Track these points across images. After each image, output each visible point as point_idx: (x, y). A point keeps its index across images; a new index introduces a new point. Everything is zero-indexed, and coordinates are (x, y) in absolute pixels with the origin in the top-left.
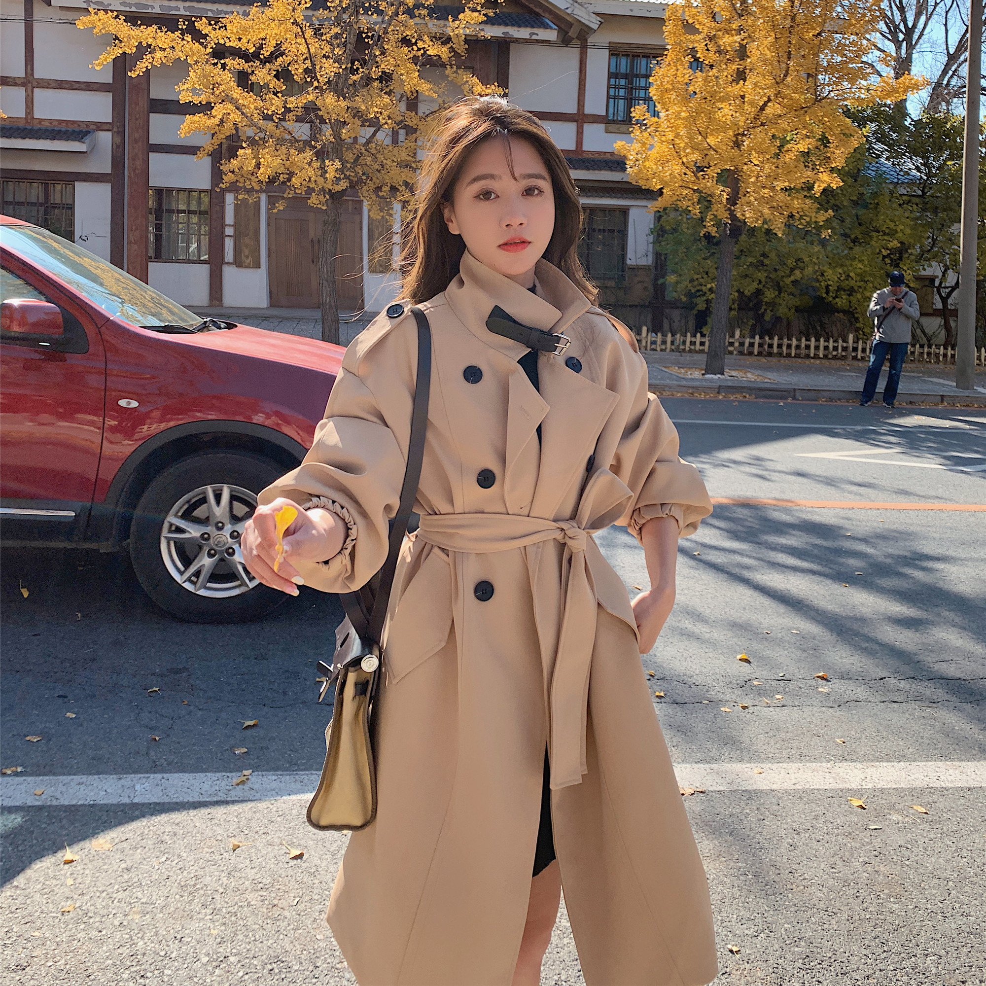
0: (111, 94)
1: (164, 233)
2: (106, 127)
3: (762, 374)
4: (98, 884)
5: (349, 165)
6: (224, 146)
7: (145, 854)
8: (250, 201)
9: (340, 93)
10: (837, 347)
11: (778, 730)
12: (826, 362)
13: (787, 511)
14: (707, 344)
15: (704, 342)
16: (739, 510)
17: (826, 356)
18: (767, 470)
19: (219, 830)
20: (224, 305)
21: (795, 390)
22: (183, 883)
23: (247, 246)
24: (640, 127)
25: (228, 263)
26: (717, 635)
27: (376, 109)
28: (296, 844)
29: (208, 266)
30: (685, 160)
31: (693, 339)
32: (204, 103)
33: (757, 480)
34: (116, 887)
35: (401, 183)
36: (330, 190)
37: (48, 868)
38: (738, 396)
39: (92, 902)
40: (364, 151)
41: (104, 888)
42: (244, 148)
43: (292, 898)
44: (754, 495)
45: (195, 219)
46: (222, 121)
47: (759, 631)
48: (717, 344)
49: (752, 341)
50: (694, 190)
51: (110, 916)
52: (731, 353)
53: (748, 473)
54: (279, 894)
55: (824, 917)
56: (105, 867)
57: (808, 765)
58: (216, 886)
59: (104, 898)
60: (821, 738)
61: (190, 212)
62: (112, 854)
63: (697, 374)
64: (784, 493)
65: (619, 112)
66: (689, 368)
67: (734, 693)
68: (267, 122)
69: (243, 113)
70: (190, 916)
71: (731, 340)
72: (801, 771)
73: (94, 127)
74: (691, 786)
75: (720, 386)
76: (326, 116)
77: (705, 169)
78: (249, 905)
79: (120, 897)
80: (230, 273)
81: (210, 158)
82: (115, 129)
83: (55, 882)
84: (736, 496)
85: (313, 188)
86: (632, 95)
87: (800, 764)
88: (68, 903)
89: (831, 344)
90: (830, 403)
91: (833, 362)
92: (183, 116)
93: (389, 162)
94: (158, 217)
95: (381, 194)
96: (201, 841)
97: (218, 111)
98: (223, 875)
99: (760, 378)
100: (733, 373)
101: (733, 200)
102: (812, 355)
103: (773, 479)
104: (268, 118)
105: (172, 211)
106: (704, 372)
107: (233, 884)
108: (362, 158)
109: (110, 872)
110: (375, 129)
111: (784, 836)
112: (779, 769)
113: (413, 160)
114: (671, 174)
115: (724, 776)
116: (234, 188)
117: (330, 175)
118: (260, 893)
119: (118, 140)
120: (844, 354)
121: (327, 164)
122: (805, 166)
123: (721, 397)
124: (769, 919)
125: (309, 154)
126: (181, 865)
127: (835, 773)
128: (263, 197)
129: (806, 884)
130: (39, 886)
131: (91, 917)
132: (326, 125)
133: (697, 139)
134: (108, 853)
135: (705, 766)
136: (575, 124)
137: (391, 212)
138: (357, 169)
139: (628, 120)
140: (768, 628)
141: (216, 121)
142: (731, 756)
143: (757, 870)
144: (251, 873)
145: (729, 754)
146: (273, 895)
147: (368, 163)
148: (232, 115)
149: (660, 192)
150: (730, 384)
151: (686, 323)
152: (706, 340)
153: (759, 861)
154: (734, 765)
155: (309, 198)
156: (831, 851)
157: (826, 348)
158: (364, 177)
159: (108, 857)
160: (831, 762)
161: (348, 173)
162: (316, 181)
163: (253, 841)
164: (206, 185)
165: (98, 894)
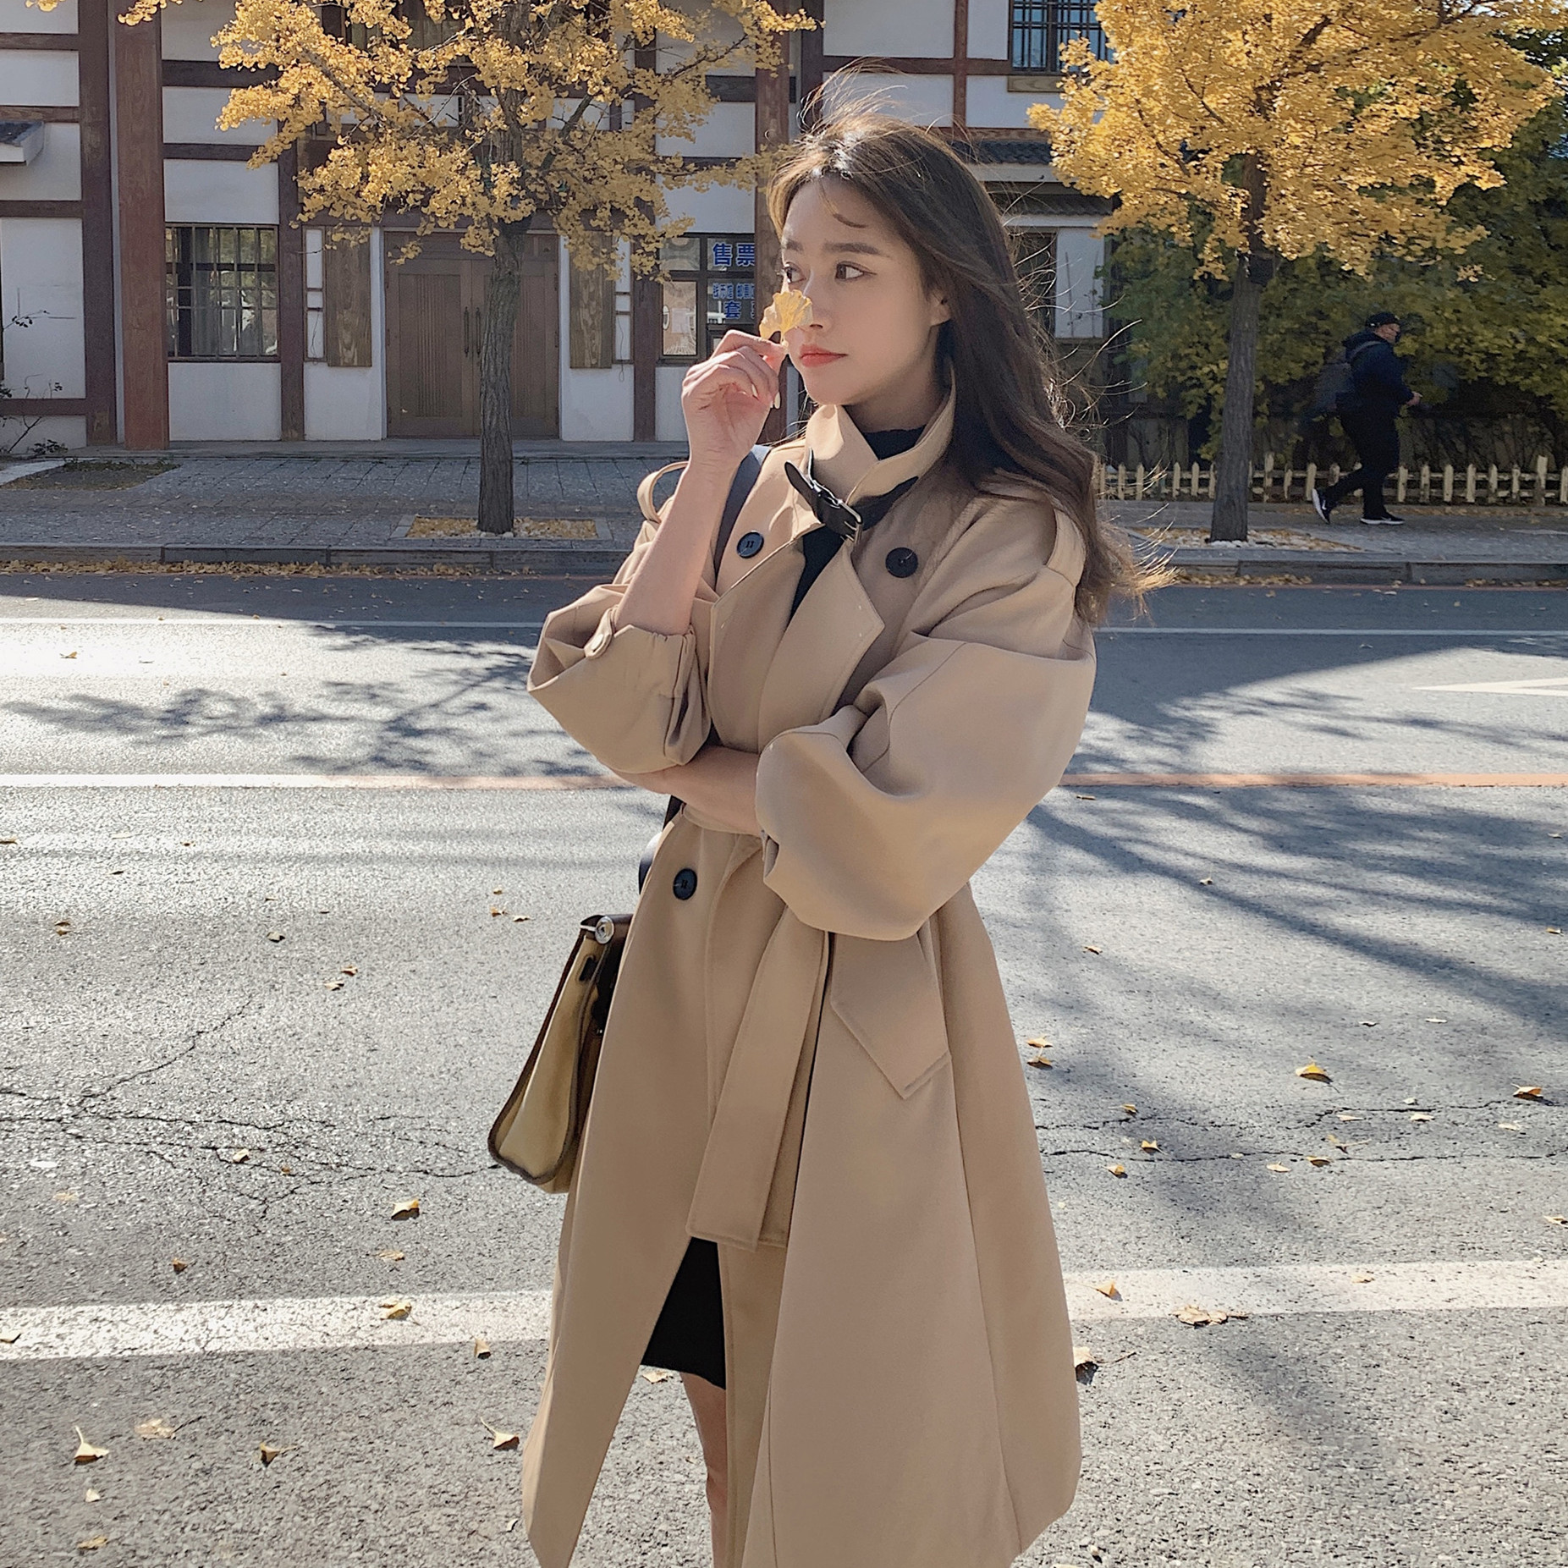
0: (77, 53)
1: (195, 308)
2: (69, 116)
3: (1326, 537)
4: (155, 1499)
5: (533, 173)
6: (301, 144)
7: (234, 1443)
8: (353, 243)
9: (515, 41)
10: (1510, 481)
11: (1405, 1202)
12: (1485, 512)
13: (1397, 793)
14: (1212, 482)
15: (1208, 480)
16: (1285, 795)
17: (1481, 501)
18: (1347, 717)
19: (363, 1399)
20: (307, 438)
21: (1408, 564)
22: (305, 1495)
23: (346, 327)
24: (1076, 81)
25: (315, 360)
26: (1254, 1030)
27: (582, 67)
28: (505, 1421)
29: (278, 365)
30: (1161, 138)
31: (1186, 475)
32: (262, 66)
33: (1325, 737)
34: (187, 1503)
35: (631, 203)
36: (501, 220)
37: (42, 1471)
38: (1275, 580)
39: (144, 1531)
40: (561, 146)
41: (166, 1505)
42: (342, 147)
43: (504, 1519)
44: (1319, 766)
45: (249, 279)
46: (297, 98)
47: (1348, 1021)
48: (1233, 483)
49: (1299, 474)
50: (1180, 195)
51: (179, 1556)
52: (1258, 498)
53: (1303, 725)
54: (480, 1513)
55: (1532, 1541)
56: (165, 1468)
57: (1480, 1264)
58: (364, 1498)
59: (167, 1524)
60: (1509, 1215)
61: (241, 267)
62: (176, 1444)
63: (1196, 541)
64: (1392, 760)
65: (1033, 53)
66: (1180, 529)
67: (1291, 1138)
68: (381, 95)
69: (337, 84)
70: (322, 1554)
71: (1257, 475)
72: (1463, 1277)
73: (40, 116)
74: (1219, 1308)
75: (1241, 562)
76: (489, 83)
77: (1200, 156)
78: (427, 1532)
79: (195, 1521)
80: (317, 377)
81: (275, 166)
82: (87, 120)
83: (58, 1496)
84: (1278, 771)
85: (470, 217)
86: (1055, 19)
87: (1461, 1264)
88: (92, 1533)
89: (1494, 476)
90: (1498, 589)
91: (1499, 510)
92: (225, 91)
93: (606, 164)
94: (184, 279)
95: (594, 223)
96: (333, 1419)
97: (292, 81)
98: (376, 1479)
99: (1325, 544)
100: (1265, 537)
101: (1255, 210)
102: (1448, 498)
103: (1366, 734)
104: (383, 89)
105: (208, 267)
106: (1208, 536)
107: (395, 1495)
108: (558, 157)
109: (174, 1476)
110: (580, 101)
111: (1428, 1396)
112: (1412, 1273)
113: (652, 158)
114: (1135, 167)
115: (1281, 1287)
116: (324, 220)
117: (502, 189)
118: (448, 1510)
119: (94, 138)
120: (1525, 494)
121: (494, 172)
122: (1418, 145)
123: (1242, 583)
124: (1400, 1547)
125: (460, 154)
126: (299, 1462)
127: (1545, 1279)
128: (376, 236)
129: (1486, 1483)
130: (27, 1503)
131: (143, 1558)
132: (490, 98)
133: (1186, 98)
134: (168, 1443)
135: (1244, 1271)
136: (951, 77)
137: (613, 256)
138: (548, 178)
139: (1051, 66)
140: (1369, 1015)
141: (288, 99)
142: (1294, 1251)
143: (1368, 1457)
144: (427, 1476)
145: (1289, 1248)
146: (468, 1514)
147: (569, 167)
148: (316, 87)
149: (1116, 201)
150: (1259, 557)
151: (1172, 444)
152: (1211, 476)
153: (1370, 1442)
154: (1302, 1268)
155: (463, 235)
156: (1545, 1422)
157: (1481, 484)
158: (563, 194)
159: (168, 1450)
160: (1535, 1259)
161: (532, 188)
162: (474, 204)
163: (426, 1417)
164: (270, 216)
165: (156, 1517)
